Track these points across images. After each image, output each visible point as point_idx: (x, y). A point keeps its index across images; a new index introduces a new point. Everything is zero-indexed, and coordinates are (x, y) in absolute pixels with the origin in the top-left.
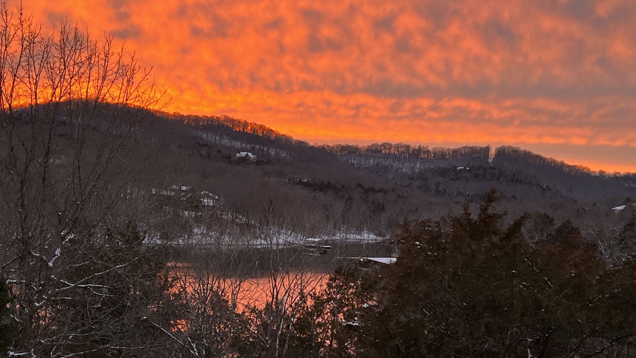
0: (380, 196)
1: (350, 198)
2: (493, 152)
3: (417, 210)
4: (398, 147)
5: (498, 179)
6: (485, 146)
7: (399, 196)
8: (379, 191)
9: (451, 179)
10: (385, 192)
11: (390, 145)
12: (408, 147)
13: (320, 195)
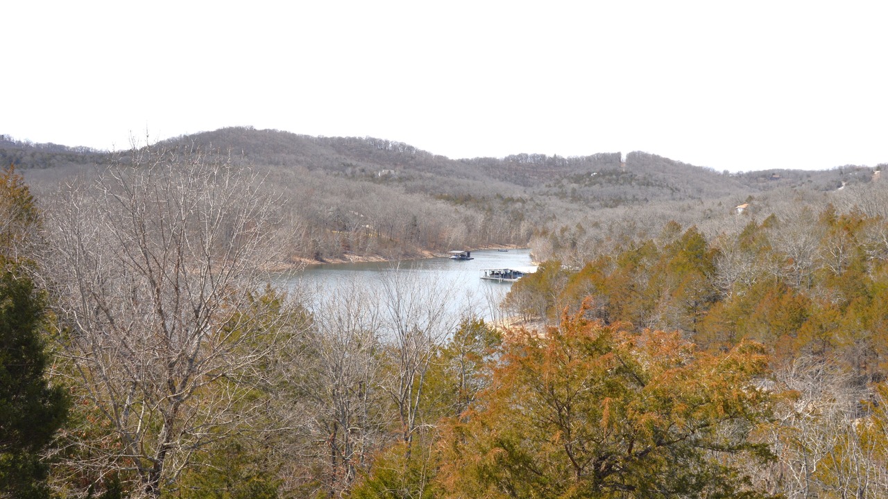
0: (518, 205)
1: (490, 210)
2: (624, 158)
3: (554, 217)
4: (534, 157)
5: (630, 183)
6: (616, 152)
7: (537, 205)
8: (518, 200)
9: (586, 185)
10: (524, 202)
11: (527, 155)
12: (543, 157)
13: (461, 208)
